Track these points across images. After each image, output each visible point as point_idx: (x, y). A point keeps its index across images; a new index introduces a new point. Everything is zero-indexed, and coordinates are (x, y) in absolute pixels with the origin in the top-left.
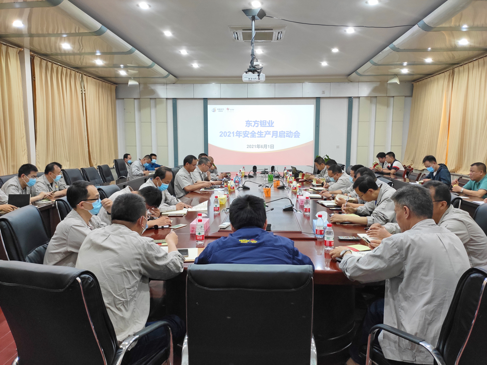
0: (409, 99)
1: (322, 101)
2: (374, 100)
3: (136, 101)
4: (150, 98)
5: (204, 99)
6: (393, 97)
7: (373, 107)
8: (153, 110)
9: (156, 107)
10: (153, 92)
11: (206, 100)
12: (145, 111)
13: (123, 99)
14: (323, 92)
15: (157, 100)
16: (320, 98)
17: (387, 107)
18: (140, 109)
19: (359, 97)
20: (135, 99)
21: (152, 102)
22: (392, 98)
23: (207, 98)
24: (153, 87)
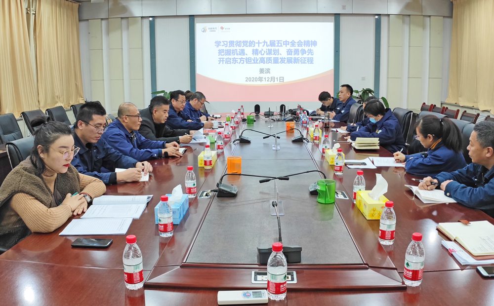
0: (448, 20)
1: (342, 19)
2: (407, 19)
3: (104, 22)
4: (122, 18)
5: (190, 16)
6: (430, 16)
7: (406, 28)
8: (125, 34)
9: (128, 28)
10: (125, 9)
11: (192, 17)
12: (115, 35)
13: (88, 20)
14: (344, 8)
15: (129, 19)
16: (339, 14)
17: (424, 29)
18: (108, 32)
19: (388, 15)
20: (102, 19)
21: (124, 22)
22: (428, 19)
23: (193, 16)
24: (124, 4)
